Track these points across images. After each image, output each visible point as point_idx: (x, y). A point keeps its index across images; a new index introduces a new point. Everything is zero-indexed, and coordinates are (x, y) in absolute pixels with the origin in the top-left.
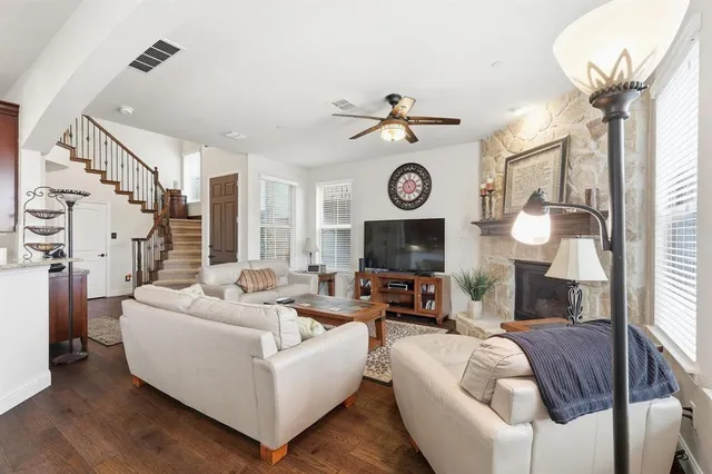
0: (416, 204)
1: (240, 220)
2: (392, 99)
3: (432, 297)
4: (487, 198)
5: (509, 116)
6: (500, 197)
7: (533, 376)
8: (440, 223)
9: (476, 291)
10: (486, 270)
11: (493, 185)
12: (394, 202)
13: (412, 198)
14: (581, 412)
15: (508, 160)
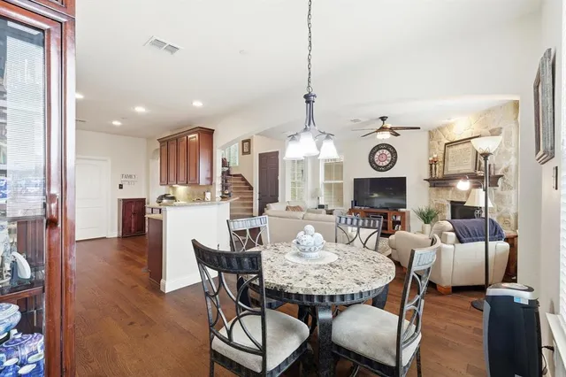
0: (386, 168)
1: (279, 178)
2: (383, 119)
3: (399, 223)
4: (433, 166)
5: (446, 121)
6: (441, 165)
7: (454, 231)
8: (403, 180)
9: (427, 218)
10: (432, 207)
11: (437, 158)
12: (372, 167)
13: (385, 164)
14: (470, 241)
15: (446, 144)
